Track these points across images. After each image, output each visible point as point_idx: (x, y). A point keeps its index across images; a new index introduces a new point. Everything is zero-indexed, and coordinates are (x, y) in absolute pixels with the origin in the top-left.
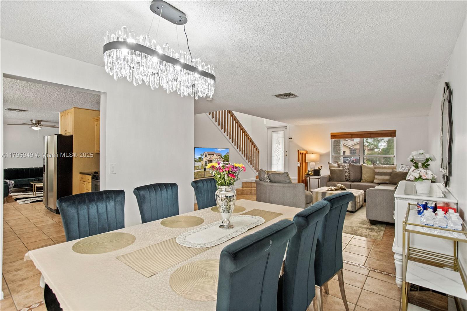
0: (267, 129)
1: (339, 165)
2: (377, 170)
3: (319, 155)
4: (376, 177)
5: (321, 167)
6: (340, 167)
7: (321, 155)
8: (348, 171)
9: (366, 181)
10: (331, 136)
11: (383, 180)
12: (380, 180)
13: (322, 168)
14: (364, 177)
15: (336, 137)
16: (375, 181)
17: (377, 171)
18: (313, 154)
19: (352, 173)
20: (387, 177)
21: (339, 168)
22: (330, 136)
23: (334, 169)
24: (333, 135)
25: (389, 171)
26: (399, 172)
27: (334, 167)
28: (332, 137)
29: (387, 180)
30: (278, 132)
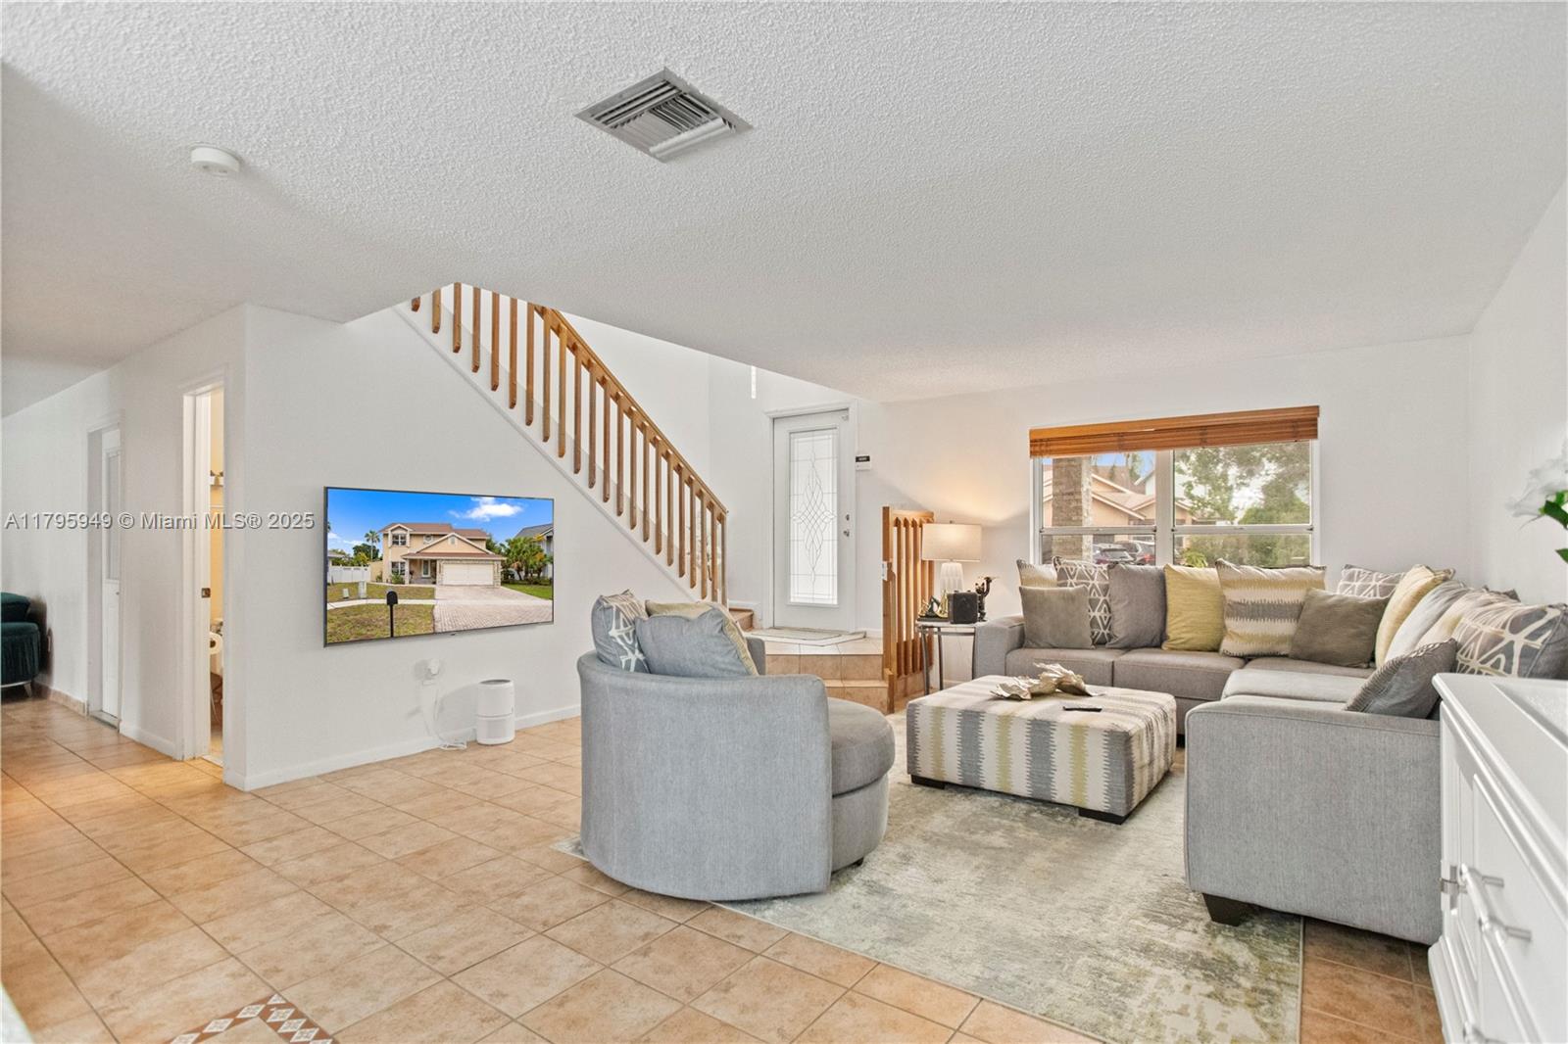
0: (769, 422)
1: (1062, 569)
2: (1234, 595)
3: (979, 529)
4: (1232, 624)
5: (989, 580)
6: (1069, 581)
7: (988, 530)
8: (1102, 599)
9: (1187, 646)
10: (1033, 442)
11: (1265, 638)
12: (1251, 638)
13: (991, 584)
14: (1175, 629)
15: (1055, 447)
16: (1227, 645)
17: (1237, 600)
18: (951, 522)
19: (1120, 606)
20: (1284, 628)
21: (1065, 585)
22: (1028, 443)
23: (1042, 593)
24: (1041, 440)
25: (1293, 596)
26: (1341, 602)
27: (1043, 581)
28: (1037, 449)
29: (1282, 640)
30: (816, 433)
